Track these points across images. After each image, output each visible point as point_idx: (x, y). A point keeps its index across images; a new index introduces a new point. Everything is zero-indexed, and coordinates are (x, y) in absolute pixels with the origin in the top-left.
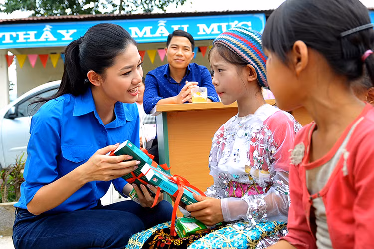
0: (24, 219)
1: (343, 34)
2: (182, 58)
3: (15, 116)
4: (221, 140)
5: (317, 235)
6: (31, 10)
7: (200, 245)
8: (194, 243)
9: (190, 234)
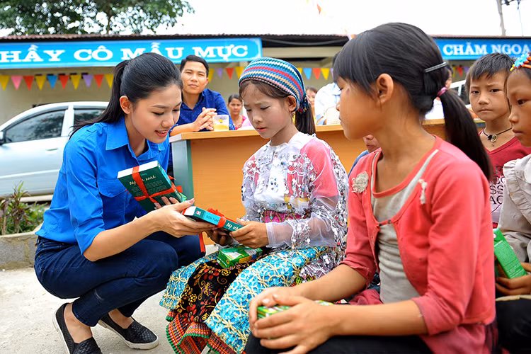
0: (48, 248)
1: (427, 70)
2: (197, 84)
3: (3, 142)
4: (254, 169)
5: (380, 259)
6: (10, 28)
7: (248, 275)
8: (242, 273)
9: (234, 262)
